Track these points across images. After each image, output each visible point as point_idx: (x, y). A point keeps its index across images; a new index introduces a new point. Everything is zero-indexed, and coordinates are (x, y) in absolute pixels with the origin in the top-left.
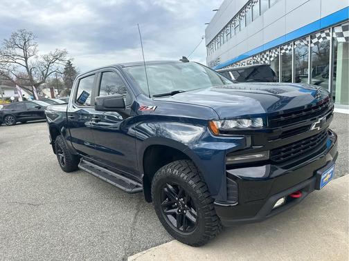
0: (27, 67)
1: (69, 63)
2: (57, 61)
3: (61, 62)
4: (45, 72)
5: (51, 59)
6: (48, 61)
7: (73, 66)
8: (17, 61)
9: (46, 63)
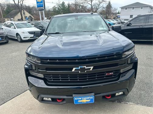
0: (91, 5)
1: (110, 3)
2: (103, 2)
3: (105, 3)
4: (97, 8)
5: (101, 1)
6: (99, 2)
7: (111, 4)
8: (88, 2)
9: (99, 3)
